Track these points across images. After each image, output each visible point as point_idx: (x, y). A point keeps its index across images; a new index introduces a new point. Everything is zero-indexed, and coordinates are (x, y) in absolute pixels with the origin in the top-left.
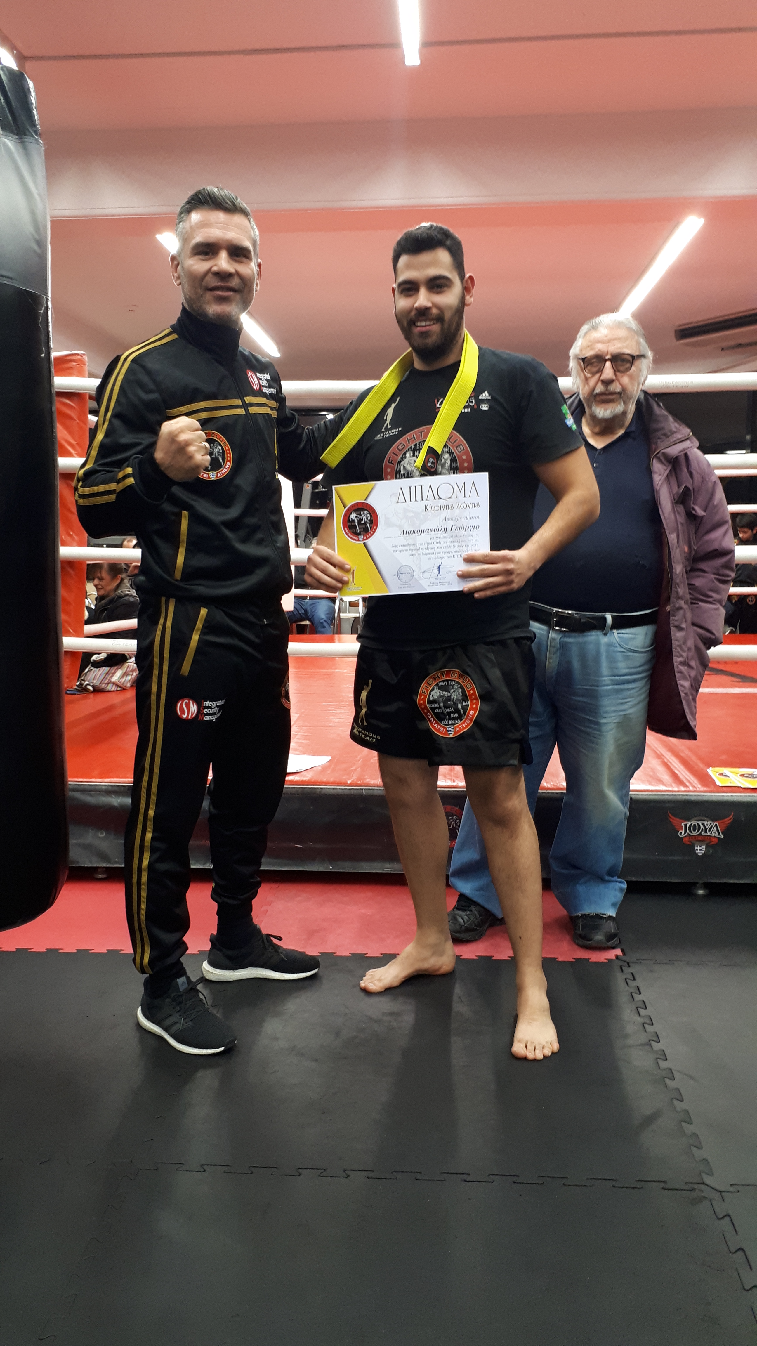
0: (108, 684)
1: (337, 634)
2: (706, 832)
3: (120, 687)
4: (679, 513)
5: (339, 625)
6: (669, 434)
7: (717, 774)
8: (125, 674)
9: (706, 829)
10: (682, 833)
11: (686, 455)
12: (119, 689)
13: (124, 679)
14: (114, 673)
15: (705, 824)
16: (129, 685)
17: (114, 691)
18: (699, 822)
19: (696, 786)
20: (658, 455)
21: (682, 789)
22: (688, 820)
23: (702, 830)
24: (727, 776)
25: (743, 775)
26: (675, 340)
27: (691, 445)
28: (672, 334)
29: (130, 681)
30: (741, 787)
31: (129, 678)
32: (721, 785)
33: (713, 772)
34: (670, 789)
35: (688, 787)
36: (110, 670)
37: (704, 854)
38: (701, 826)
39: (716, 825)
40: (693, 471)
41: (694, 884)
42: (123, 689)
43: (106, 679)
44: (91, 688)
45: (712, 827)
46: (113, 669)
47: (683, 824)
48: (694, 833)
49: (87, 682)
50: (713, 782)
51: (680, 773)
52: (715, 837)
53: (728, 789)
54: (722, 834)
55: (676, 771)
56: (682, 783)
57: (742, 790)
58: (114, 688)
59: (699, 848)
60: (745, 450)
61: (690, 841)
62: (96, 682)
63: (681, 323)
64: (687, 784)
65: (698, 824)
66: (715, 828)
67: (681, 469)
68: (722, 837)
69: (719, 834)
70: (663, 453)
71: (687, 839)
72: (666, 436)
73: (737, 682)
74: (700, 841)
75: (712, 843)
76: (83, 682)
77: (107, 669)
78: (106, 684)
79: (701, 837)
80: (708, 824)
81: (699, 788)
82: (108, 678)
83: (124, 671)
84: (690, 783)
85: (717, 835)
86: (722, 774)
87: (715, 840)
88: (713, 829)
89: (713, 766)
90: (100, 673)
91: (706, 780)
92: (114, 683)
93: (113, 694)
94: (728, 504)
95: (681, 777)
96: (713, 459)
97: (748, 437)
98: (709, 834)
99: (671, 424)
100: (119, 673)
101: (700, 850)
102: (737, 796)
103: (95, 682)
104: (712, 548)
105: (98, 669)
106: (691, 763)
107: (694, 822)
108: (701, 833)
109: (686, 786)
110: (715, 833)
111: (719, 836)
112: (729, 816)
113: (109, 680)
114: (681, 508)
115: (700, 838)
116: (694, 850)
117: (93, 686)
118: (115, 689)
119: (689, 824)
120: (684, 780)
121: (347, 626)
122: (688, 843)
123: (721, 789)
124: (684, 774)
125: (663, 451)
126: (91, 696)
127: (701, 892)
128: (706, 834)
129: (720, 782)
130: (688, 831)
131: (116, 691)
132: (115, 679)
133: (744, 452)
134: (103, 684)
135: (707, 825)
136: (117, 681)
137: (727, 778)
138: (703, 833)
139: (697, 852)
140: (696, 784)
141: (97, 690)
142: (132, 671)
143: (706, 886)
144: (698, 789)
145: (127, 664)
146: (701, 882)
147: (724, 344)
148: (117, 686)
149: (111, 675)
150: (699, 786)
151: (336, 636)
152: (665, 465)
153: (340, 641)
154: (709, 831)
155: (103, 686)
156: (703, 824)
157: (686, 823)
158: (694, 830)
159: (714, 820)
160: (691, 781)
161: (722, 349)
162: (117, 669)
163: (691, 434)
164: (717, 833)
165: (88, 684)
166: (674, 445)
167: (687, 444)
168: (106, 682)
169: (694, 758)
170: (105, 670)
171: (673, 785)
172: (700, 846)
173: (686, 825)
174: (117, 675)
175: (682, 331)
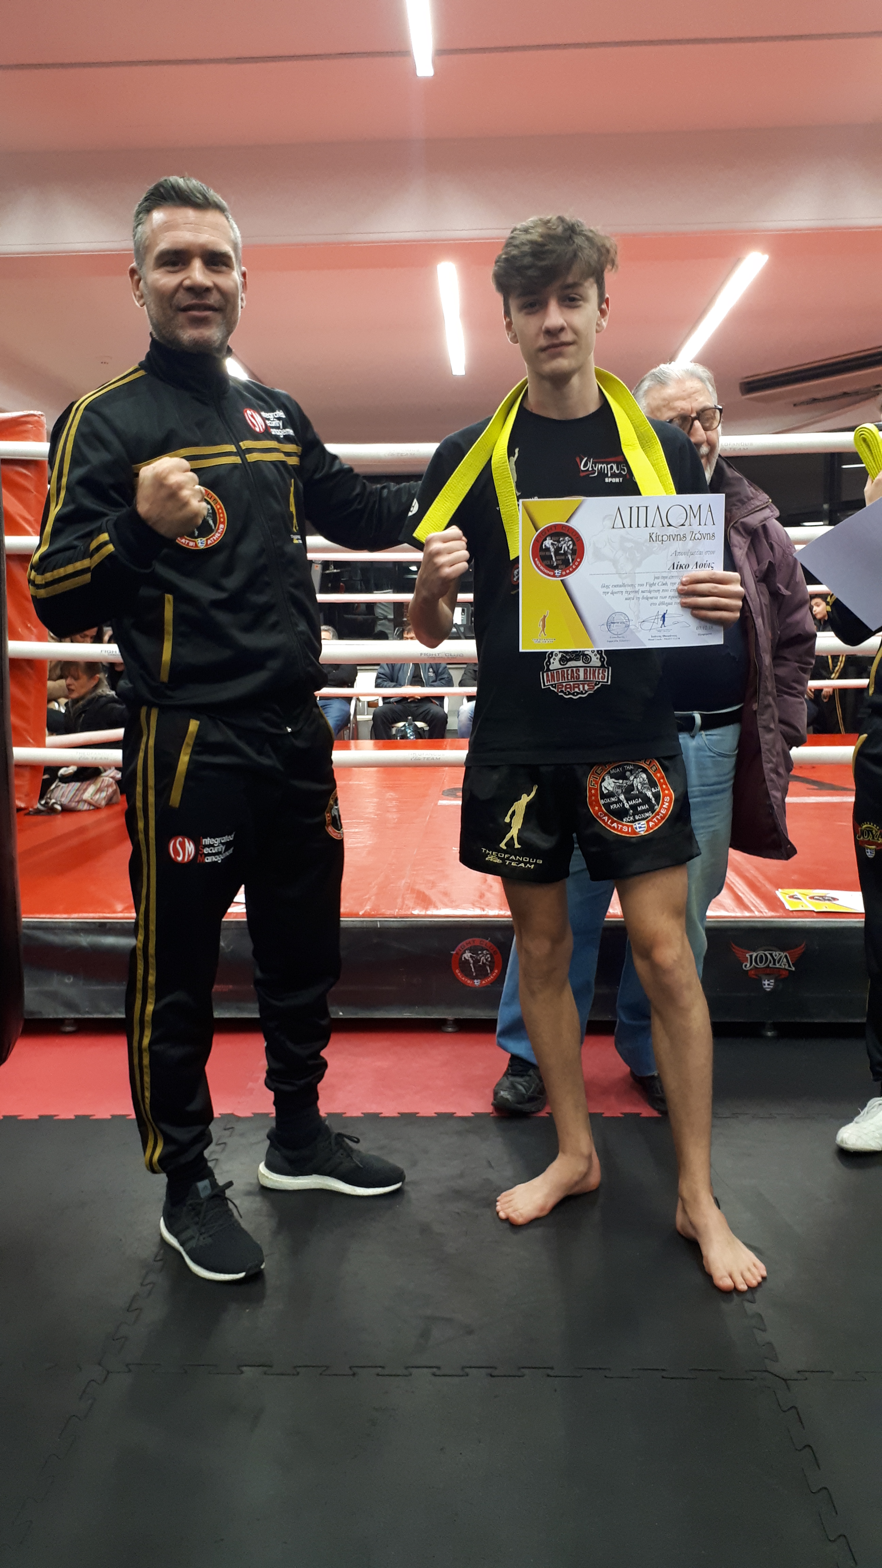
0: (78, 802)
1: (353, 739)
2: (774, 964)
3: (94, 806)
4: (762, 593)
5: (356, 729)
6: (746, 500)
7: (787, 896)
8: (99, 790)
9: (774, 960)
10: (747, 966)
11: (764, 527)
12: (92, 808)
13: (97, 796)
14: (86, 790)
15: (774, 955)
16: (103, 803)
17: (86, 811)
18: (766, 953)
19: (762, 910)
20: (735, 525)
21: (747, 914)
22: (754, 951)
23: (770, 962)
24: (798, 899)
25: (812, 898)
26: (740, 394)
27: (771, 514)
28: (737, 389)
29: (105, 798)
30: (814, 911)
31: (104, 794)
32: (791, 909)
33: (782, 894)
34: (733, 914)
35: (754, 912)
36: (80, 785)
37: (773, 991)
38: (768, 955)
39: (786, 956)
40: (774, 543)
41: (762, 1025)
42: (97, 808)
43: (76, 796)
44: (59, 807)
45: (781, 957)
46: (85, 784)
47: (748, 955)
48: (761, 966)
49: (53, 801)
50: (782, 906)
51: (746, 896)
52: (785, 969)
53: (800, 914)
54: (794, 966)
55: (740, 894)
56: (747, 908)
57: (815, 914)
58: (86, 807)
59: (766, 982)
60: (822, 521)
61: (756, 975)
62: (65, 800)
63: (745, 375)
64: (753, 908)
65: (766, 955)
66: (785, 959)
67: (760, 541)
68: (793, 969)
69: (790, 966)
70: (742, 523)
71: (753, 972)
72: (743, 503)
73: (814, 789)
74: (767, 974)
75: (783, 977)
76: (49, 800)
77: (78, 784)
78: (76, 802)
79: (768, 969)
80: (777, 954)
81: (765, 912)
82: (79, 794)
83: (98, 786)
84: (755, 907)
85: (787, 967)
86: (792, 897)
87: (785, 974)
88: (782, 960)
89: (782, 888)
90: (69, 789)
91: (774, 903)
92: (85, 801)
93: (86, 815)
94: (808, 584)
95: (745, 900)
96: (793, 532)
97: (826, 506)
98: (778, 966)
99: (748, 488)
100: (91, 789)
101: (768, 984)
102: (809, 922)
103: (63, 800)
104: (794, 634)
105: (67, 785)
106: (758, 884)
107: (761, 953)
108: (769, 965)
109: (751, 911)
110: (785, 965)
111: (790, 969)
112: (800, 945)
113: (80, 797)
114: (764, 588)
115: (768, 971)
116: (762, 985)
117: (61, 805)
118: (88, 808)
119: (755, 954)
120: (749, 905)
121: (366, 730)
122: (754, 977)
123: (791, 914)
124: (749, 897)
125: (742, 520)
126: (59, 816)
127: (769, 1034)
128: (774, 966)
129: (790, 905)
130: (754, 963)
131: (89, 810)
132: (87, 796)
133: (821, 523)
134: (73, 801)
135: (776, 956)
136: (89, 799)
137: (799, 901)
138: (770, 965)
139: (764, 987)
140: (762, 908)
141: (67, 810)
142: (108, 786)
143: (776, 1026)
144: (765, 915)
145: (102, 779)
146: (770, 1021)
147: (796, 399)
148: (90, 804)
149: (82, 791)
150: (766, 911)
151: (352, 742)
152: (744, 537)
153: (357, 748)
154: (778, 963)
155: (73, 804)
156: (771, 955)
157: (751, 954)
158: (761, 963)
159: (783, 950)
160: (757, 905)
161: (795, 405)
162: (90, 784)
163: (770, 500)
164: (787, 965)
165: (55, 803)
166: (752, 513)
167: (767, 513)
168: (77, 799)
169: (761, 878)
170: (76, 785)
171: (737, 910)
172: (768, 981)
173: (751, 956)
174: (90, 792)
175: (749, 383)
